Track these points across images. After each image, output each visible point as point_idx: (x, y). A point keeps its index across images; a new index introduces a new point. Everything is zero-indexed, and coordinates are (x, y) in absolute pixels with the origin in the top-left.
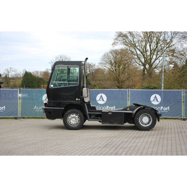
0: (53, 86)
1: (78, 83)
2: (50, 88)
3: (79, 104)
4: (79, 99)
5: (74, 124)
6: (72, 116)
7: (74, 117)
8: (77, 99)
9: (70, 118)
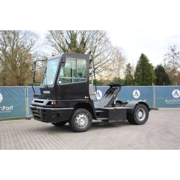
0: (61, 83)
1: (87, 79)
2: (58, 84)
3: (88, 102)
4: (88, 97)
5: (83, 126)
6: (80, 116)
7: (83, 117)
8: (86, 97)
9: (79, 119)
